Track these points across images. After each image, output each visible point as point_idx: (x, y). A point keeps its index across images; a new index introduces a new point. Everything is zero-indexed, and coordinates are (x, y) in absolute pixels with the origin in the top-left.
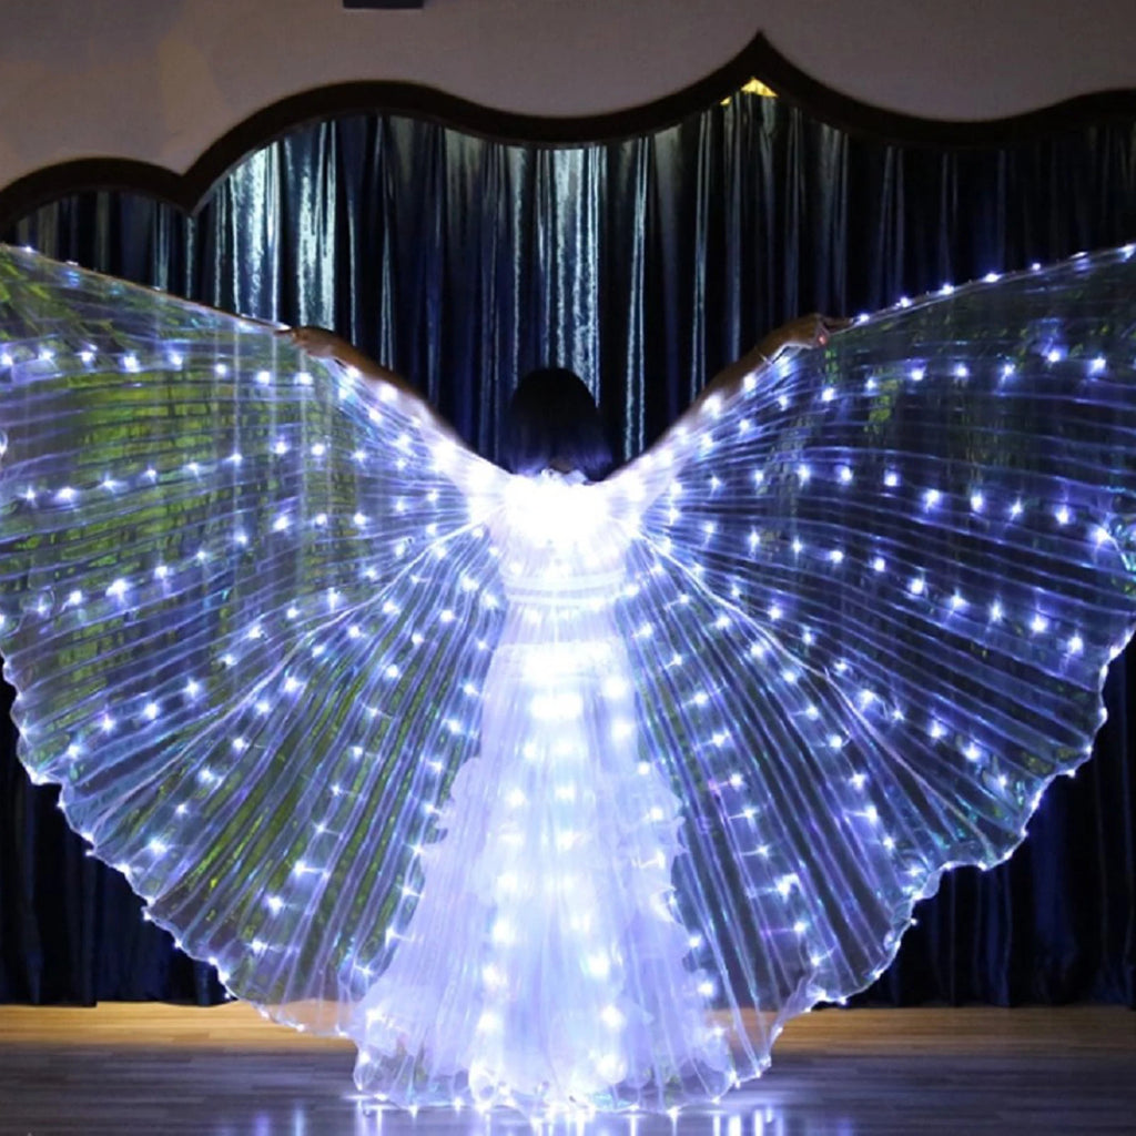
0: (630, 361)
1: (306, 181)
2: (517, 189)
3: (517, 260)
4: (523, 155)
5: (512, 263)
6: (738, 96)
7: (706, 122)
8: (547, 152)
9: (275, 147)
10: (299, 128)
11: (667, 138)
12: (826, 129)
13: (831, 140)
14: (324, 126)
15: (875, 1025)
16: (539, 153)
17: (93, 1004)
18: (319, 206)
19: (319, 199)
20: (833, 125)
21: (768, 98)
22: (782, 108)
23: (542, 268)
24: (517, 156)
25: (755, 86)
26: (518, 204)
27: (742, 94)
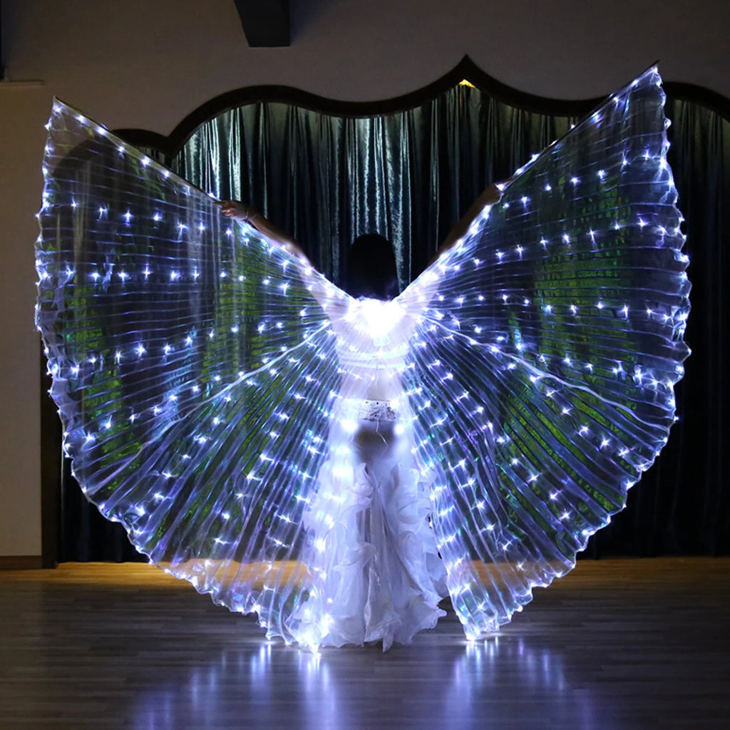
2: (336, 138)
3: (337, 175)
4: (339, 121)
5: (335, 177)
6: (457, 87)
7: (435, 103)
8: (352, 121)
11: (417, 111)
12: (509, 108)
14: (233, 111)
16: (347, 120)
20: (513, 106)
21: (472, 89)
23: (350, 179)
24: (336, 122)
25: (465, 82)
26: (337, 146)
27: (459, 86)
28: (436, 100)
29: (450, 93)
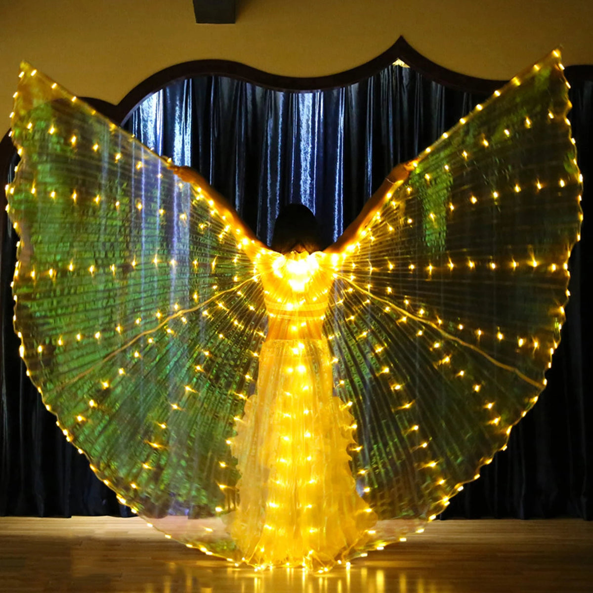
0: (337, 197)
1: (177, 108)
2: (280, 112)
3: (279, 146)
4: (283, 96)
6: (390, 67)
7: (371, 81)
9: (161, 91)
10: (174, 82)
11: (354, 87)
12: (434, 83)
13: (437, 89)
14: (186, 81)
15: (458, 528)
16: (290, 94)
17: (70, 517)
18: (183, 120)
19: (183, 117)
20: (437, 82)
21: (405, 68)
22: (412, 73)
24: (280, 96)
25: (399, 62)
26: (281, 120)
27: (392, 66)
28: (372, 77)
29: (384, 71)
